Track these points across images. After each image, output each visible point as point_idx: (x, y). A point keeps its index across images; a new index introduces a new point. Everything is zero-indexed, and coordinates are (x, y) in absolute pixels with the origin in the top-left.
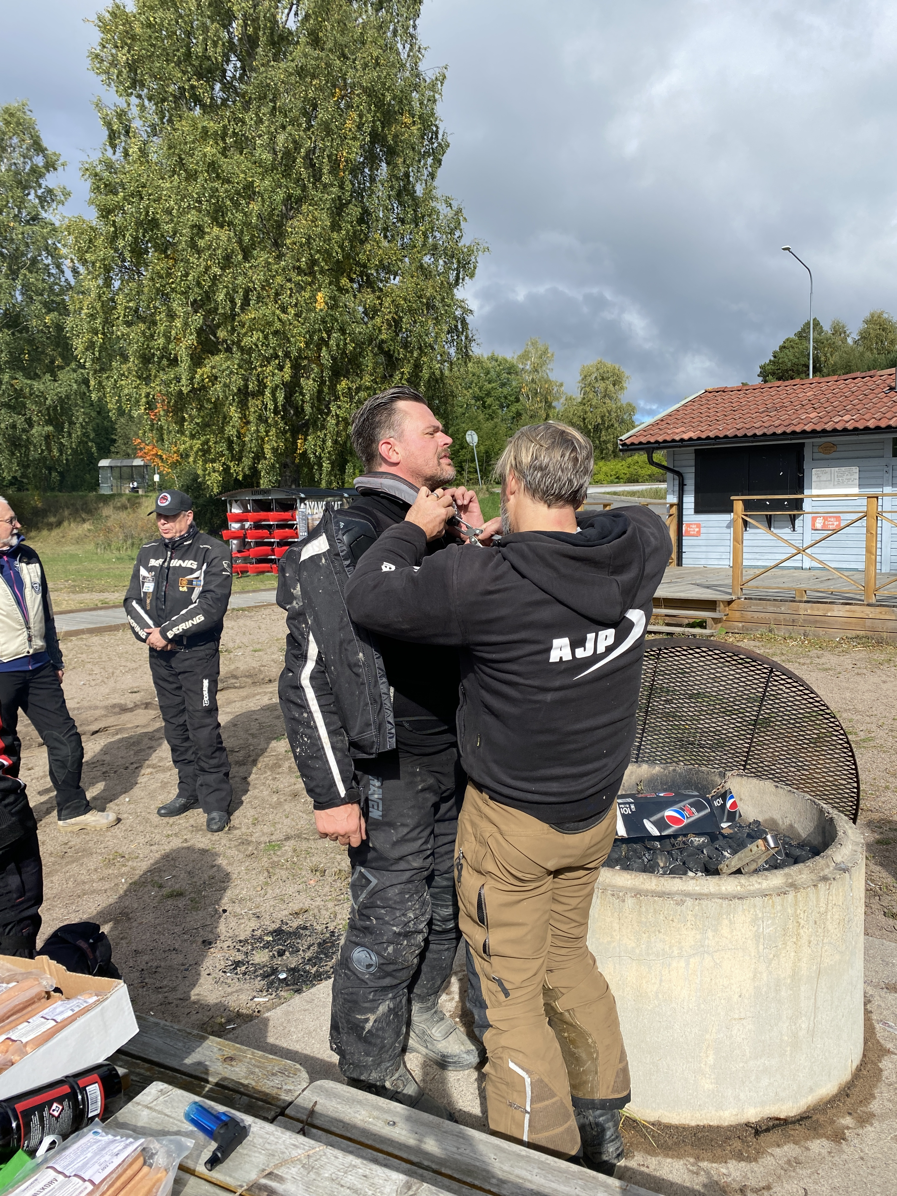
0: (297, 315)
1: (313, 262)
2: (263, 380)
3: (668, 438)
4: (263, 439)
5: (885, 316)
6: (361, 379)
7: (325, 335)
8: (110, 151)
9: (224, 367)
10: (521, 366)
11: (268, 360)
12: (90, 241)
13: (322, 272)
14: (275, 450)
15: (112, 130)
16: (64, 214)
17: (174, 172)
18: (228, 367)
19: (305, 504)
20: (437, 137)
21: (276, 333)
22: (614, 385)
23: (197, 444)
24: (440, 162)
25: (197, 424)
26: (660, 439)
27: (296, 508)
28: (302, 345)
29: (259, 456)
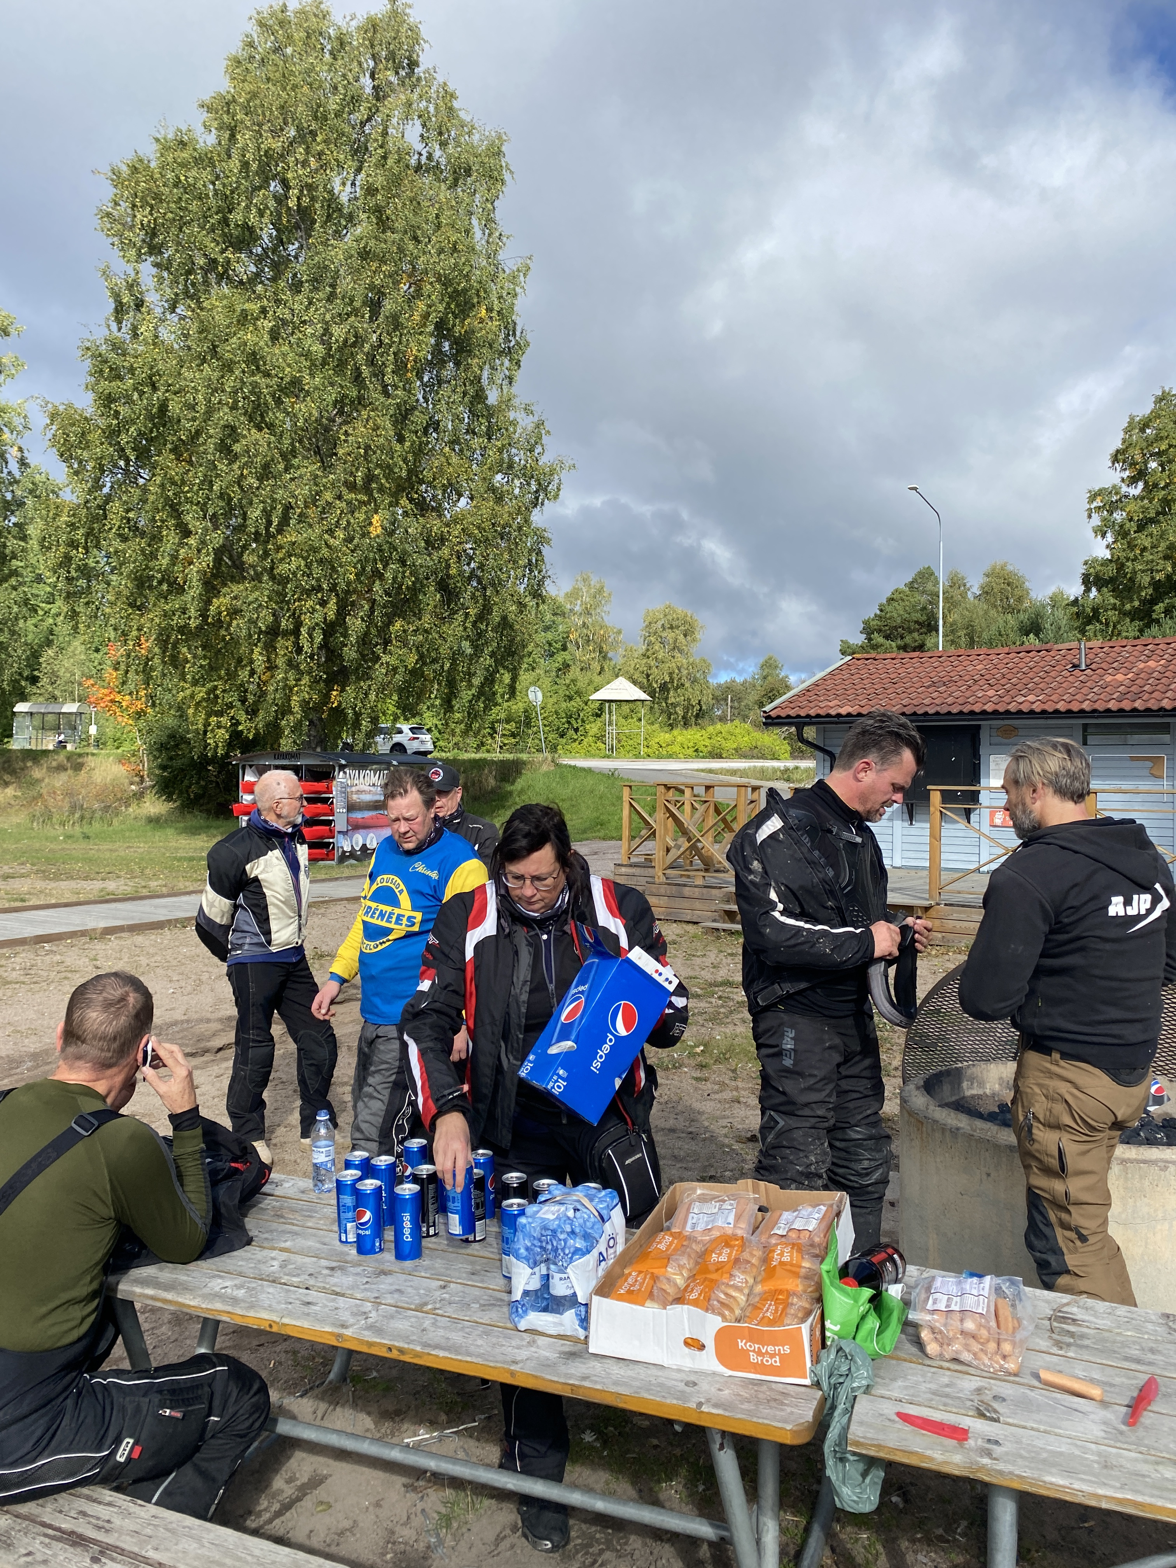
0: (349, 540)
1: (370, 478)
2: (299, 617)
3: (822, 712)
4: (291, 689)
5: (1010, 568)
6: (420, 619)
7: (380, 566)
8: (114, 326)
9: (251, 599)
10: (568, 606)
11: (308, 593)
12: (83, 434)
13: (381, 490)
14: (304, 704)
15: (121, 303)
16: (47, 399)
17: (204, 361)
18: (257, 599)
19: (345, 773)
20: (514, 334)
21: (321, 562)
22: (685, 635)
23: (201, 693)
24: (518, 363)
25: (201, 666)
26: (812, 712)
27: (334, 778)
28: (352, 577)
29: (285, 710)
